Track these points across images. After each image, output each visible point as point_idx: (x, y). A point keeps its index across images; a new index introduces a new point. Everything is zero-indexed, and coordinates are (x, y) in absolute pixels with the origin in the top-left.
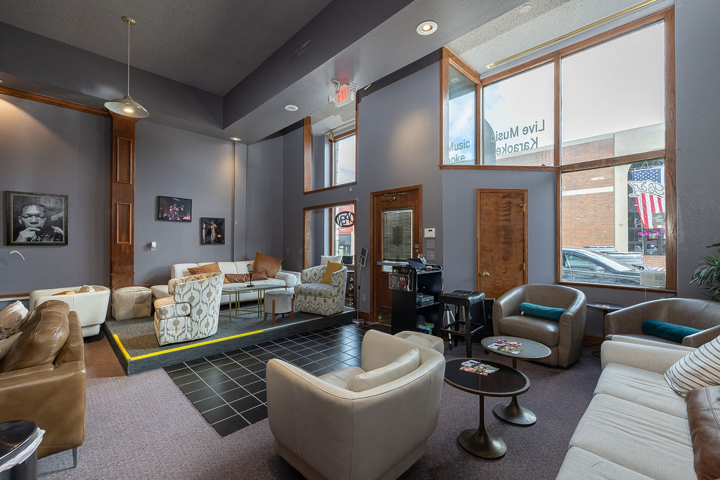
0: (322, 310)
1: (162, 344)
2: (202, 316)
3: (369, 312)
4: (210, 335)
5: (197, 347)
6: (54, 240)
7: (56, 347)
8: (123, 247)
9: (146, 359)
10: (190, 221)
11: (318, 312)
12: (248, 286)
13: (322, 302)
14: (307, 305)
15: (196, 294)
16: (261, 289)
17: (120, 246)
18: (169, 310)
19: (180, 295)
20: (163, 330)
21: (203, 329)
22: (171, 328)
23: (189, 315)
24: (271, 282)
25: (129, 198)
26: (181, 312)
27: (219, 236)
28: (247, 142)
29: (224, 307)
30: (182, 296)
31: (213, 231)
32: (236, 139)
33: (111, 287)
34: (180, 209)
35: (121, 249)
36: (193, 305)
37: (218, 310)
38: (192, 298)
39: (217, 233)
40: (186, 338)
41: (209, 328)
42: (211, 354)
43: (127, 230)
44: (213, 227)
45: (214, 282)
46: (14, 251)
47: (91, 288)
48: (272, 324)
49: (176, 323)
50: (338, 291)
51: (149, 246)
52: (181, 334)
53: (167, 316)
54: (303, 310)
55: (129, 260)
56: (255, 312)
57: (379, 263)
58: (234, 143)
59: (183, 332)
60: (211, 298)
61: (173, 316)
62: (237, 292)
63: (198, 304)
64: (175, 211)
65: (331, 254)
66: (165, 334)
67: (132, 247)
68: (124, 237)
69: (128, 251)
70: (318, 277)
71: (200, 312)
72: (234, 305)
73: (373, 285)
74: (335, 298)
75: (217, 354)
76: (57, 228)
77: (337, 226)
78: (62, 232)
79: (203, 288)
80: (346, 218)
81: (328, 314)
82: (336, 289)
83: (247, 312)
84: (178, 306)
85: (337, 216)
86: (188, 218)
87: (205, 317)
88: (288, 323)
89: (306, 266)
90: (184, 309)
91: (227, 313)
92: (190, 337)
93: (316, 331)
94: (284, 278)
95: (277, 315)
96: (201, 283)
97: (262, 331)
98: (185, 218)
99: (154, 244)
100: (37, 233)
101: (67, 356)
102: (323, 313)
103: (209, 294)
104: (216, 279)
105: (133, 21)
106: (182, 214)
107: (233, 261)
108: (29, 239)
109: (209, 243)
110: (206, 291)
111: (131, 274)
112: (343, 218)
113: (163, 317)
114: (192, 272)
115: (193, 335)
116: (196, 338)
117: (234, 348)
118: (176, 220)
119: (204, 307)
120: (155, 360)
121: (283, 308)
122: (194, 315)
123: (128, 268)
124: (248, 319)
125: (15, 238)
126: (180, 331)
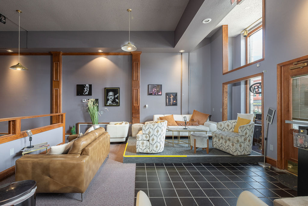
0: (230, 151)
1: (137, 152)
2: (154, 142)
3: (276, 159)
4: (158, 152)
5: (152, 157)
6: (116, 104)
7: (81, 148)
8: (136, 107)
9: (130, 157)
10: (161, 95)
11: (227, 151)
12: (184, 129)
13: (231, 145)
14: (220, 145)
15: (151, 130)
16: (190, 131)
17: (135, 106)
18: (140, 136)
19: (144, 130)
20: (138, 146)
21: (155, 149)
22: (141, 145)
23: (148, 141)
24: (200, 127)
25: (138, 86)
26: (145, 139)
27: (175, 101)
28: (188, 52)
29: (167, 138)
30: (145, 131)
31: (172, 99)
32: (182, 51)
33: (131, 122)
34: (157, 90)
35: (135, 108)
36: (150, 136)
37: (163, 140)
38: (150, 132)
39: (174, 100)
40: (147, 152)
41: (158, 149)
42: (158, 162)
43: (137, 100)
44: (172, 97)
45: (160, 125)
46: (106, 108)
47: (124, 123)
48: (194, 153)
49: (143, 143)
50: (245, 140)
51: (145, 106)
52: (145, 149)
53: (140, 139)
54: (217, 148)
55: (138, 112)
56: (187, 144)
57: (287, 122)
58: (182, 54)
59: (146, 148)
60: (159, 134)
61: (142, 140)
62: (179, 131)
63: (152, 135)
64: (155, 90)
65: (246, 112)
66: (138, 148)
67: (139, 107)
68: (136, 103)
69: (137, 108)
70: (230, 127)
71: (153, 140)
72: (176, 138)
73: (281, 138)
74: (242, 144)
75: (160, 163)
76: (117, 100)
77: (252, 94)
78: (118, 101)
79: (155, 128)
80: (258, 87)
81: (235, 154)
82: (243, 138)
83: (183, 143)
84: (144, 135)
85: (251, 87)
86: (160, 93)
87: (156, 142)
88: (204, 154)
89: (225, 119)
90: (146, 137)
91: (170, 141)
92: (149, 152)
93: (224, 164)
94: (208, 126)
95: (197, 148)
96: (154, 125)
97: (186, 156)
98: (159, 94)
99: (147, 106)
100: (112, 102)
101: (84, 153)
102: (231, 153)
103: (158, 131)
104: (161, 124)
105: (131, 10)
106: (158, 92)
107: (181, 114)
108: (110, 104)
109: (170, 105)
110: (156, 130)
111: (139, 118)
112: (256, 87)
113: (138, 140)
114: (161, 119)
115: (150, 151)
116: (152, 152)
117: (170, 162)
118: (155, 95)
119: (155, 138)
120: (133, 159)
121: (202, 145)
122: (151, 141)
123: (138, 115)
124: (183, 147)
125: (107, 104)
126: (144, 148)
